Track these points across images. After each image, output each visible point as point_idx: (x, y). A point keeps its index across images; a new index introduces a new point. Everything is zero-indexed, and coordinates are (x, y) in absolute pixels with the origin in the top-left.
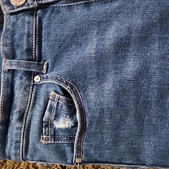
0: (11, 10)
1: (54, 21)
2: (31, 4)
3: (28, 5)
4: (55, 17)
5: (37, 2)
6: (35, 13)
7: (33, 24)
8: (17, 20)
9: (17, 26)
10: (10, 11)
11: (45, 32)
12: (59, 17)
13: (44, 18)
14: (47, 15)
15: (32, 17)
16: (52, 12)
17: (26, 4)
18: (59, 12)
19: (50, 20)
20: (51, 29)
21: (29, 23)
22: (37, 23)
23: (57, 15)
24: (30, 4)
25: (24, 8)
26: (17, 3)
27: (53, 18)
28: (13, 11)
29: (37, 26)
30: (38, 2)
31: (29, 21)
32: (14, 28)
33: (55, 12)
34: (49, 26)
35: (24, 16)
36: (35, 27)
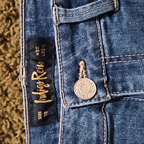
0: (75, 104)
1: (131, 121)
2: (103, 97)
3: (99, 99)
4: (131, 116)
5: (110, 95)
6: (103, 107)
7: (103, 126)
8: (79, 117)
9: (80, 126)
10: (73, 106)
11: (118, 136)
12: (137, 115)
13: (116, 114)
14: (120, 112)
15: (100, 114)
16: (127, 107)
17: (96, 97)
18: (137, 108)
19: (125, 119)
20: (126, 132)
21: (98, 124)
22: (109, 124)
23: (134, 112)
24: (101, 97)
25: (93, 102)
26: (84, 96)
27: (129, 116)
28: (77, 105)
29: (109, 128)
30: (112, 95)
31: (98, 120)
32: (76, 128)
33: (131, 108)
34: (123, 128)
35: (89, 111)
36: (106, 131)
